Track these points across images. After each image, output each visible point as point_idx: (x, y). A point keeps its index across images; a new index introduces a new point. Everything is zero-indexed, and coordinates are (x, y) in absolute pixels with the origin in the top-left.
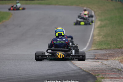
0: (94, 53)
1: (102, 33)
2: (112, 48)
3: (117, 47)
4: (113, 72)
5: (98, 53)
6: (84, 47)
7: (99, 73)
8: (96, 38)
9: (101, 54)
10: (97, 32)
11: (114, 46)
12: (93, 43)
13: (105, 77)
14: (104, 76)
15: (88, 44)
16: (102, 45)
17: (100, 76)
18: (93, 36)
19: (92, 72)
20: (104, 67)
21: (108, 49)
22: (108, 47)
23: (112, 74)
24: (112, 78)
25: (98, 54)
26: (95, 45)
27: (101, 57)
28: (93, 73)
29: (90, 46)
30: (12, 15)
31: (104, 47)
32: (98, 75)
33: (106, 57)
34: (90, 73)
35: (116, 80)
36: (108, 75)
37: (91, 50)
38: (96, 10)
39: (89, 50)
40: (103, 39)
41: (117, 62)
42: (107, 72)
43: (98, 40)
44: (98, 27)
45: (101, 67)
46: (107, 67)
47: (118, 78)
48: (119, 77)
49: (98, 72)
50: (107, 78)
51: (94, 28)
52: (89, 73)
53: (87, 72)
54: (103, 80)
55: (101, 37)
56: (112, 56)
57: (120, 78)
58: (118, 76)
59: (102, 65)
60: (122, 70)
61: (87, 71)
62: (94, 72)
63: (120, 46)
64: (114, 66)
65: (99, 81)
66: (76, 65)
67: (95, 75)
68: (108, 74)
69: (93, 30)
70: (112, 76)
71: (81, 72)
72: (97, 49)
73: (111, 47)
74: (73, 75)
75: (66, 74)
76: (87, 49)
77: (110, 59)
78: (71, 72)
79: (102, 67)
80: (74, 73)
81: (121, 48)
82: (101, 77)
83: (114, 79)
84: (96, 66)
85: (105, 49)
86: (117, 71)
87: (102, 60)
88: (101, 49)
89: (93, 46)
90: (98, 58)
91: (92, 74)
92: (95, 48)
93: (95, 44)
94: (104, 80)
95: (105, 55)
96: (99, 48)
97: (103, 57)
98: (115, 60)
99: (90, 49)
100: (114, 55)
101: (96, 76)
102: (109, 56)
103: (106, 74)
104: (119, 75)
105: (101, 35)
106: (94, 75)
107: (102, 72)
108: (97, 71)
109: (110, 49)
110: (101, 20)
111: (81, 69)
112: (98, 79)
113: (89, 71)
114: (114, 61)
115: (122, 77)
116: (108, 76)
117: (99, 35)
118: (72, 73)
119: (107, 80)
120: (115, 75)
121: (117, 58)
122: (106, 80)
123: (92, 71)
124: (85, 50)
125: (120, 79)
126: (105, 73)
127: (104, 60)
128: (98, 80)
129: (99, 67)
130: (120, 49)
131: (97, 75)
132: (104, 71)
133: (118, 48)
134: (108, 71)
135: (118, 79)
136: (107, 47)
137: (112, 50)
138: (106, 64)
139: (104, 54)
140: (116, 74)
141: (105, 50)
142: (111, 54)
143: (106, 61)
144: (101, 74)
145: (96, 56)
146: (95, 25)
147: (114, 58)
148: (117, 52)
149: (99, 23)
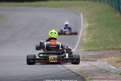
0: (83, 55)
1: (90, 35)
2: (100, 49)
3: (105, 49)
7: (88, 74)
8: (84, 39)
10: (85, 33)
11: (103, 47)
12: (82, 44)
13: (94, 78)
14: (92, 78)
15: (77, 46)
16: (90, 46)
17: (89, 77)
18: (82, 38)
19: (81, 73)
20: (92, 68)
21: (96, 51)
23: (100, 75)
24: (100, 79)
25: (86, 56)
26: (84, 47)
27: (89, 59)
28: (82, 74)
29: (78, 48)
30: (2, 17)
31: (93, 48)
32: (86, 77)
33: (95, 58)
34: (79, 74)
37: (80, 52)
38: (84, 12)
39: (78, 52)
40: (91, 41)
41: (105, 63)
42: (95, 74)
43: (86, 42)
44: (86, 29)
46: (96, 69)
47: (106, 79)
48: (107, 78)
49: (86, 74)
50: (95, 79)
51: (83, 30)
52: (78, 74)
53: (76, 73)
55: (89, 38)
56: (100, 57)
57: (108, 79)
58: (107, 77)
59: (91, 66)
61: (75, 72)
63: (108, 48)
64: (102, 67)
66: (65, 66)
68: (97, 75)
69: (81, 31)
71: (70, 73)
72: (86, 51)
73: (99, 48)
74: (62, 76)
75: (55, 75)
76: (76, 50)
77: (98, 60)
78: (60, 73)
79: (91, 68)
80: (63, 74)
81: (109, 49)
82: (90, 79)
83: (103, 80)
84: (85, 67)
86: (105, 72)
87: (90, 61)
88: (90, 51)
89: (81, 47)
90: (87, 60)
91: (81, 75)
92: (83, 50)
93: (84, 45)
95: (93, 57)
96: (87, 50)
97: (91, 59)
100: (102, 56)
101: (85, 78)
102: (98, 57)
105: (89, 37)
106: (82, 76)
107: (91, 73)
108: (85, 73)
109: (98, 50)
110: (89, 22)
111: (70, 70)
112: (86, 80)
113: (78, 72)
114: (102, 62)
115: (110, 78)
116: (97, 78)
117: (87, 36)
118: (61, 74)
121: (106, 59)
123: (81, 72)
126: (93, 74)
127: (92, 61)
129: (88, 69)
130: (108, 50)
131: (85, 76)
132: (93, 73)
134: (97, 72)
136: (95, 49)
137: (100, 51)
138: (94, 66)
139: (92, 56)
140: (104, 75)
141: (93, 51)
142: (100, 56)
143: (95, 62)
144: (89, 75)
145: (84, 58)
146: (83, 27)
147: (103, 60)
148: (105, 53)
149: (87, 25)
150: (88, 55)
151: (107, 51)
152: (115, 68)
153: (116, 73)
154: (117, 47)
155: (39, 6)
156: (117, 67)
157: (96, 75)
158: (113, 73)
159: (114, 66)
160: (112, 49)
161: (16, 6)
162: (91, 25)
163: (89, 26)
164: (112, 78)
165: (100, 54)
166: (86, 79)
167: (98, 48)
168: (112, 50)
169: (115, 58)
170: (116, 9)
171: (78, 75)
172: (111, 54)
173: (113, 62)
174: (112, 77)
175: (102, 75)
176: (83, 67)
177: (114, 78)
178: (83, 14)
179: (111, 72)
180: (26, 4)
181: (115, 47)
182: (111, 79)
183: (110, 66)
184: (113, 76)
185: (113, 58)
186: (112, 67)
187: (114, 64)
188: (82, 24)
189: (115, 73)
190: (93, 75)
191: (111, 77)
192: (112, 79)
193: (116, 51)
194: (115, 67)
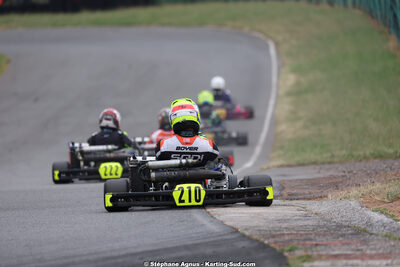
0: (280, 179)
1: (302, 114)
2: (336, 160)
3: (353, 156)
4: (341, 239)
5: (290, 178)
6: (248, 160)
7: (296, 242)
8: (283, 127)
9: (301, 180)
10: (286, 107)
11: (344, 152)
12: (274, 143)
13: (315, 253)
14: (309, 253)
15: (258, 150)
16: (303, 149)
17: (299, 253)
18: (275, 122)
19: (271, 240)
20: (310, 223)
21: (323, 163)
22: (325, 155)
23: (335, 245)
24: (336, 257)
25: (290, 181)
26: (281, 152)
27: (301, 191)
28: (276, 243)
29: (264, 156)
30: (8, 61)
31: (311, 156)
32: (290, 250)
33: (317, 189)
34: (266, 242)
35: (350, 262)
36: (323, 247)
37: (268, 168)
38: (280, 38)
40: (306, 133)
41: (354, 203)
42: (319, 240)
43: (290, 136)
44: (289, 94)
45: (301, 223)
46: (322, 223)
47: (356, 258)
48: (358, 253)
49: (291, 240)
50: (320, 257)
51: (278, 96)
52: (263, 243)
53: (257, 241)
54: (306, 265)
55: (300, 124)
56: (336, 184)
57: (363, 257)
58: (358, 250)
59: (305, 216)
60: (369, 229)
61: (255, 237)
62: (277, 239)
63: (361, 153)
64: (342, 217)
66: (221, 218)
67: (283, 250)
68: (326, 245)
69: (272, 102)
70: (336, 252)
72: (289, 166)
73: (333, 156)
74: (209, 251)
76: (255, 165)
77: (330, 196)
79: (306, 223)
81: (366, 158)
82: (300, 257)
83: (344, 262)
84: (286, 221)
85: (315, 163)
86: (352, 234)
87: (304, 199)
88: (301, 165)
89: (274, 155)
90: (293, 194)
91: (273, 245)
92: (280, 162)
93: (282, 148)
95: (313, 185)
96: (292, 162)
97: (307, 192)
98: (345, 198)
99: (265, 167)
100: (341, 182)
101: (286, 254)
102: (327, 186)
103: (317, 245)
104: (360, 248)
105: (299, 119)
106: (278, 248)
107: (305, 240)
108: (287, 238)
109: (330, 163)
110: (296, 70)
111: (235, 231)
112: (290, 262)
113: (264, 235)
114: (344, 202)
115: (368, 252)
116: (324, 253)
117: (293, 118)
119: (323, 263)
120: (346, 247)
121: (354, 191)
122: (316, 263)
123: (273, 236)
124: (248, 169)
125: (362, 259)
126: (314, 242)
127: (309, 199)
129: (295, 224)
130: (361, 161)
131: (287, 248)
132: (312, 237)
133: (356, 160)
134: (324, 235)
135: (355, 262)
136: (319, 158)
137: (337, 165)
138: (316, 214)
139: (309, 180)
140: (348, 244)
141: (312, 167)
142: (334, 180)
143: (318, 203)
144: (300, 246)
145: (284, 188)
146: (278, 87)
147: (344, 193)
148: (352, 172)
149: (291, 79)
150: (296, 181)
151: (358, 164)
152: (385, 219)
153: (388, 237)
154: (391, 151)
155: (128, 24)
156: (392, 216)
157: (321, 245)
158: (377, 235)
159: (382, 213)
160: (376, 158)
161: (55, 25)
162: (304, 81)
163: (298, 83)
164: (374, 252)
165: (336, 174)
166: (290, 257)
167: (329, 155)
168: (376, 161)
169: (384, 185)
170: (385, 24)
171: (265, 247)
172: (372, 175)
173: (377, 198)
174: (375, 249)
175: (343, 244)
176: (279, 221)
177: (383, 254)
178: (277, 44)
179: (371, 234)
180: (86, 16)
181: (386, 150)
182: (372, 257)
183: (370, 213)
184: (378, 247)
185: (378, 185)
186: (376, 217)
187: (383, 206)
188: (274, 79)
189: (386, 236)
190: (312, 245)
191: (371, 249)
192: (376, 255)
193: (390, 162)
194: (386, 214)
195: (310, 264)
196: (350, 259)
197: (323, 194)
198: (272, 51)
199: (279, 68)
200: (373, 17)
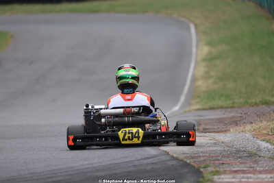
0: (197, 118)
1: (212, 73)
2: (236, 105)
3: (247, 102)
4: (239, 160)
5: (205, 118)
6: (175, 105)
7: (208, 162)
8: (200, 83)
9: (212, 119)
10: (202, 69)
11: (242, 100)
12: (194, 94)
13: (222, 169)
14: (218, 169)
15: (183, 98)
17: (210, 169)
18: (194, 79)
19: (192, 160)
20: (218, 148)
21: (227, 108)
22: (228, 102)
23: (236, 164)
24: (236, 172)
25: (205, 120)
26: (198, 100)
27: (211, 127)
28: (195, 162)
29: (187, 103)
30: (12, 37)
31: (219, 103)
32: (205, 167)
33: (223, 126)
34: (188, 161)
35: (246, 175)
37: (190, 111)
38: (198, 21)
39: (186, 112)
40: (216, 87)
41: (248, 135)
42: (224, 160)
43: (204, 89)
44: (204, 60)
45: (212, 149)
46: (226, 149)
47: (250, 173)
48: (251, 169)
49: (205, 160)
50: (225, 172)
51: (196, 62)
52: (186, 162)
53: (182, 160)
54: (216, 178)
55: (211, 81)
56: (235, 122)
57: (254, 172)
58: (251, 167)
59: (215, 144)
60: (258, 153)
61: (180, 158)
62: (196, 160)
63: (253, 101)
64: (240, 144)
65: (209, 180)
67: (200, 167)
68: (229, 164)
69: (192, 66)
70: (235, 169)
71: (168, 160)
72: (204, 109)
74: (149, 167)
75: (135, 166)
76: (180, 108)
77: (232, 130)
78: (145, 161)
79: (215, 148)
80: (153, 164)
81: (256, 104)
82: (213, 172)
83: (242, 175)
84: (201, 147)
85: (222, 108)
86: (246, 156)
87: (214, 132)
88: (212, 109)
89: (193, 102)
90: (206, 129)
91: (192, 164)
92: (198, 107)
93: (199, 97)
94: (219, 178)
95: (220, 122)
96: (206, 106)
97: (216, 127)
98: (242, 131)
99: (187, 109)
100: (240, 121)
101: (202, 170)
102: (230, 123)
103: (223, 164)
104: (253, 166)
105: (211, 77)
106: (196, 166)
107: (215, 160)
108: (202, 159)
109: (232, 107)
110: (210, 44)
111: (167, 153)
112: (205, 175)
113: (186, 157)
114: (241, 135)
115: (258, 169)
116: (228, 169)
117: (207, 76)
118: (148, 164)
119: (227, 176)
120: (243, 165)
121: (249, 127)
122: (222, 176)
123: (193, 158)
124: (176, 111)
125: (254, 174)
126: (221, 162)
127: (218, 132)
128: (207, 179)
129: (208, 149)
130: (253, 106)
131: (202, 166)
132: (219, 158)
133: (250, 106)
134: (228, 157)
135: (249, 175)
136: (224, 104)
137: (236, 109)
138: (222, 142)
139: (218, 119)
140: (245, 163)
141: (220, 110)
142: (235, 119)
143: (223, 135)
144: (211, 165)
145: (200, 125)
146: (197, 55)
147: (242, 128)
148: (246, 113)
149: (205, 50)
150: (209, 120)
151: (251, 109)
152: (268, 145)
153: (272, 158)
155: (94, 11)
157: (226, 164)
158: (264, 157)
159: (267, 142)
160: (263, 104)
161: (44, 12)
162: (215, 51)
163: (210, 53)
164: (262, 169)
165: (236, 115)
166: (204, 172)
167: (231, 102)
168: (264, 106)
169: (269, 123)
170: (270, 13)
171: (186, 165)
172: (260, 116)
173: (264, 132)
174: (263, 167)
175: (241, 163)
177: (268, 170)
178: (196, 26)
179: (260, 157)
181: (271, 99)
182: (260, 172)
183: (259, 142)
184: (265, 165)
185: (265, 123)
186: (264, 144)
187: (268, 137)
188: (194, 50)
189: (270, 158)
190: (220, 164)
191: (260, 167)
192: (263, 171)
194: (270, 143)
195: (219, 177)
196: (245, 173)
197: (227, 129)
198: (193, 30)
199: (198, 42)
200: (262, 8)
